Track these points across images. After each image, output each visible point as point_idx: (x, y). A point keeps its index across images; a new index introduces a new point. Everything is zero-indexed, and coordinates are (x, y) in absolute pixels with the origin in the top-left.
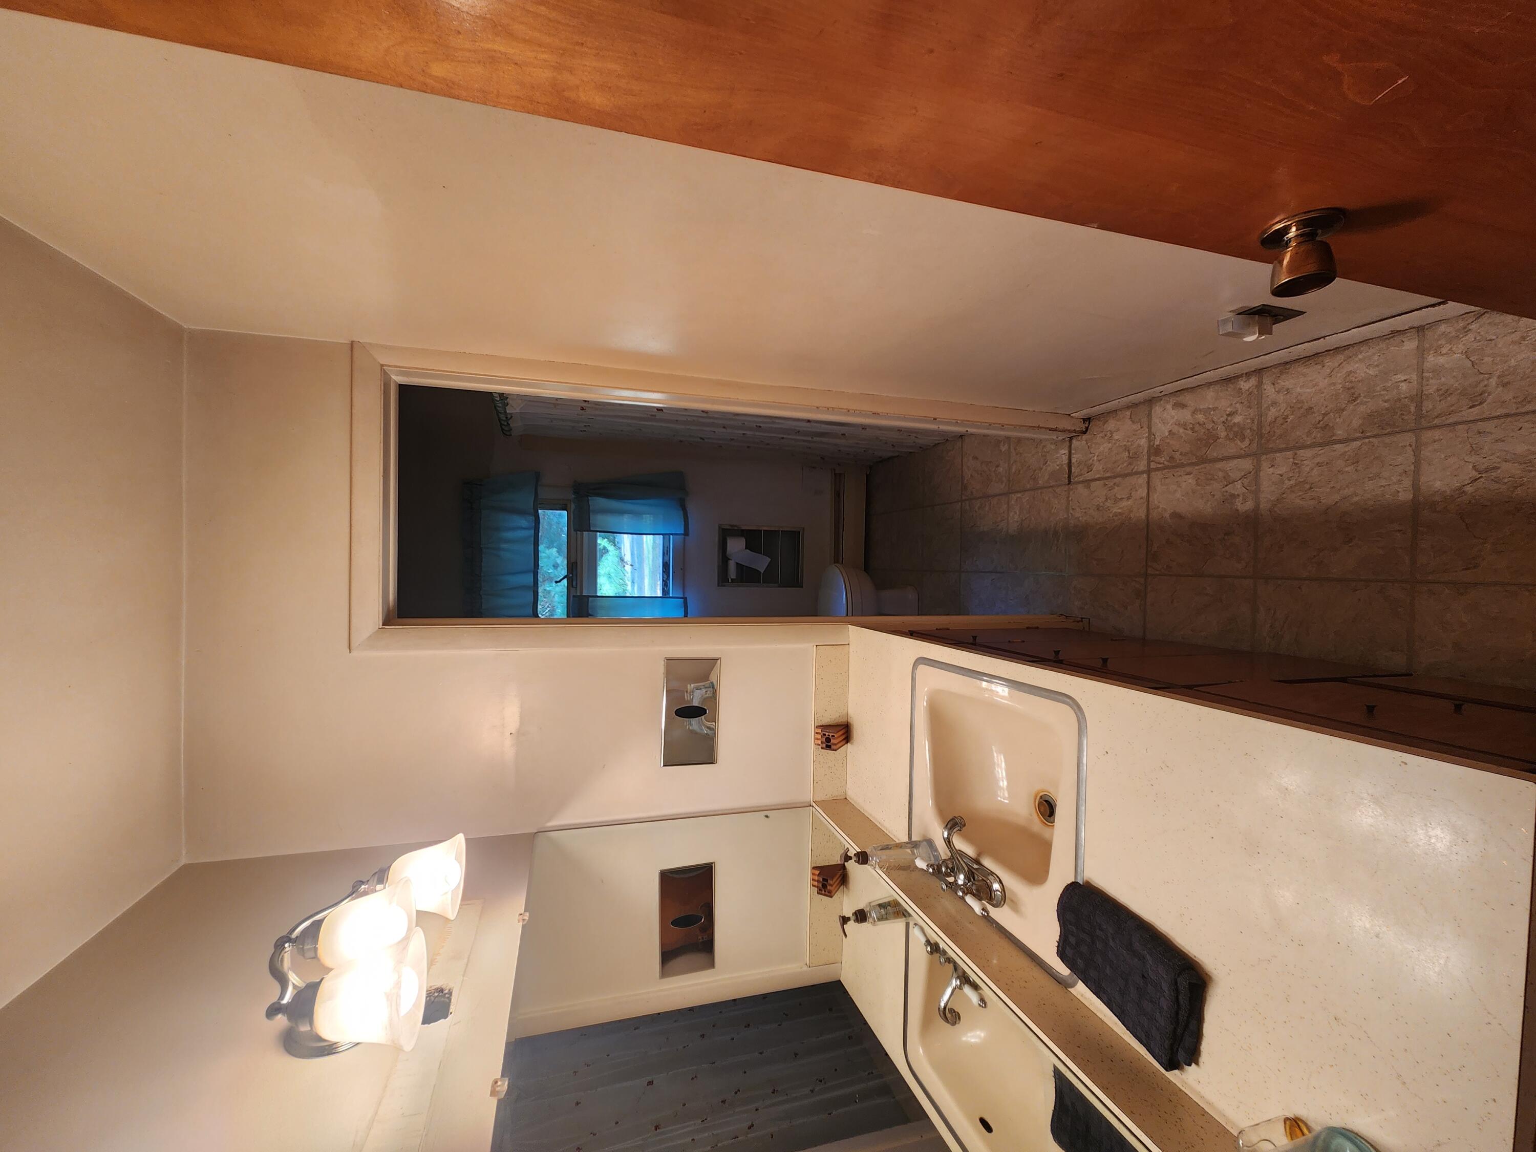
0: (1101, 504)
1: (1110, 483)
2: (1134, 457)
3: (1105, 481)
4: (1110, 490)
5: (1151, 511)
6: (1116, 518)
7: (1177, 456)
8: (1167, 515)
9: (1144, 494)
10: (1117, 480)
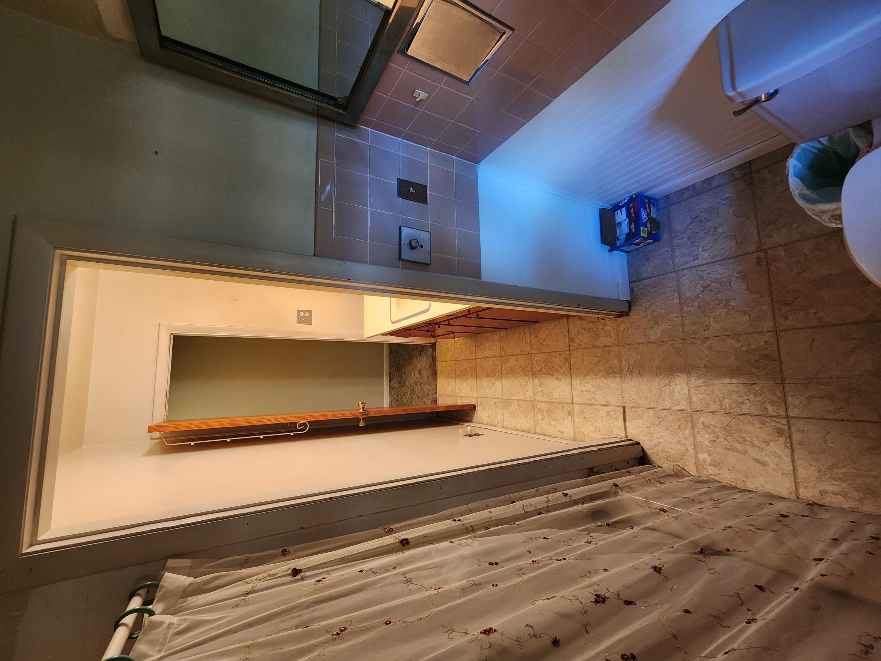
0: (598, 390)
1: (593, 401)
2: (581, 413)
3: (597, 403)
4: (593, 397)
5: (570, 382)
6: (588, 380)
7: (561, 408)
8: (563, 380)
9: (574, 392)
10: (589, 402)
